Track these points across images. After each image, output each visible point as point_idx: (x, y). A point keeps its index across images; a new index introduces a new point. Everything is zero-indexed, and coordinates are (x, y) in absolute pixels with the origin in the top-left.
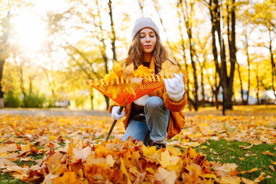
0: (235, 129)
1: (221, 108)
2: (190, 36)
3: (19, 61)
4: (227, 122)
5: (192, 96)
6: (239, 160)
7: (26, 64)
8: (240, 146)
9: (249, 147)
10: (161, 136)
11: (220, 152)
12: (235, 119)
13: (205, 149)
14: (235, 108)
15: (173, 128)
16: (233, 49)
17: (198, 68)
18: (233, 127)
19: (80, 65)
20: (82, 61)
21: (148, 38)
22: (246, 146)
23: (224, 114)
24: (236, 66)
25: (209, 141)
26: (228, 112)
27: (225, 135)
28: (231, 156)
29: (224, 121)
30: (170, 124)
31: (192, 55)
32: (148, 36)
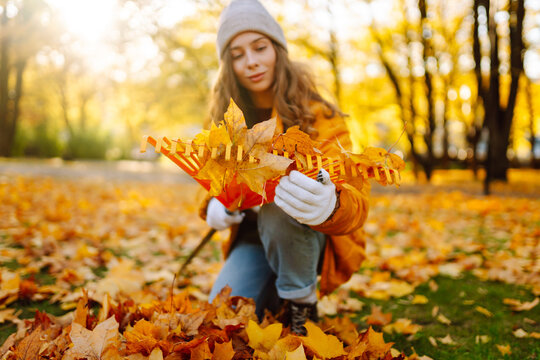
0: (504, 241)
1: (482, 174)
2: (424, 15)
3: (59, 61)
4: (489, 219)
5: (421, 147)
6: (496, 350)
7: (74, 69)
8: (507, 301)
9: (528, 306)
10: (300, 288)
11: (457, 315)
12: (509, 210)
13: (420, 306)
14: (514, 176)
15: (333, 272)
16: (518, 45)
17: (438, 84)
18: (501, 235)
19: (186, 74)
20: (188, 65)
21: (252, 58)
22: (523, 301)
23: (487, 192)
24: (522, 82)
25: (437, 278)
26: (496, 187)
27: (477, 260)
28: (481, 334)
29: (482, 215)
30: (326, 262)
31: (425, 57)
32: (249, 52)
